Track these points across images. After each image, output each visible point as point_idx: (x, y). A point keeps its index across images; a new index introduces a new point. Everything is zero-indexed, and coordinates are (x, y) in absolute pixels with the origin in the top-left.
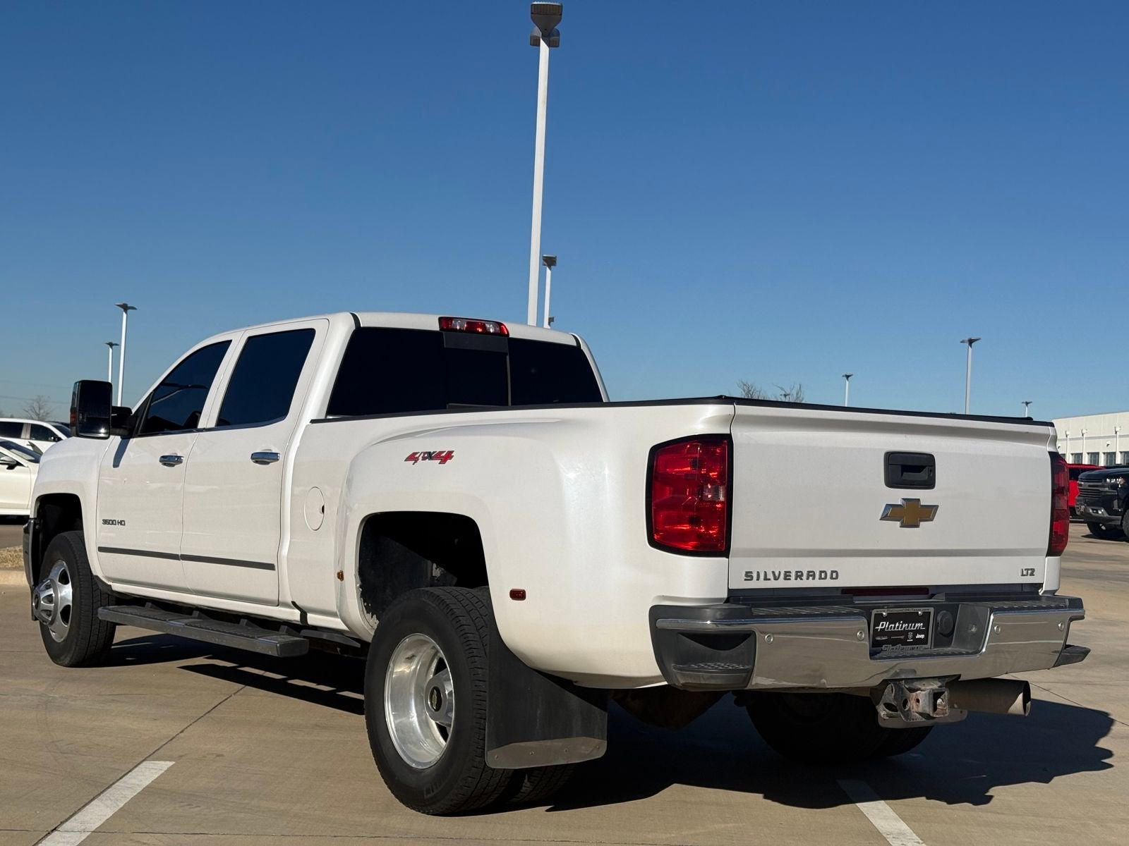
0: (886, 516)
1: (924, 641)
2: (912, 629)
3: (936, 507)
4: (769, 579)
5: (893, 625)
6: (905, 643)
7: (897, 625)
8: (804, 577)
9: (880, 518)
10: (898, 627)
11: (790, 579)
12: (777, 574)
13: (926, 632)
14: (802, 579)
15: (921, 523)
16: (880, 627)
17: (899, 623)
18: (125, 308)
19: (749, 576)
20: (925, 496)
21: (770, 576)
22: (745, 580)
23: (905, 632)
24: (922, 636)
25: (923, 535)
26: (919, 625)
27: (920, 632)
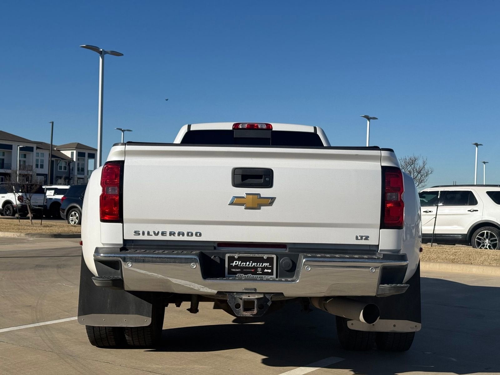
0: (232, 203)
1: (271, 274)
2: (260, 266)
3: (275, 198)
4: (152, 235)
5: (245, 264)
6: (255, 273)
7: (248, 263)
8: (176, 235)
9: (228, 204)
10: (249, 265)
11: (166, 236)
12: (156, 232)
13: (272, 269)
14: (175, 236)
15: (262, 207)
16: (234, 264)
17: (250, 262)
18: (477, 145)
19: (137, 233)
20: (264, 192)
21: (152, 233)
22: (134, 235)
23: (256, 268)
24: (270, 271)
25: (264, 213)
26: (265, 264)
27: (268, 268)
